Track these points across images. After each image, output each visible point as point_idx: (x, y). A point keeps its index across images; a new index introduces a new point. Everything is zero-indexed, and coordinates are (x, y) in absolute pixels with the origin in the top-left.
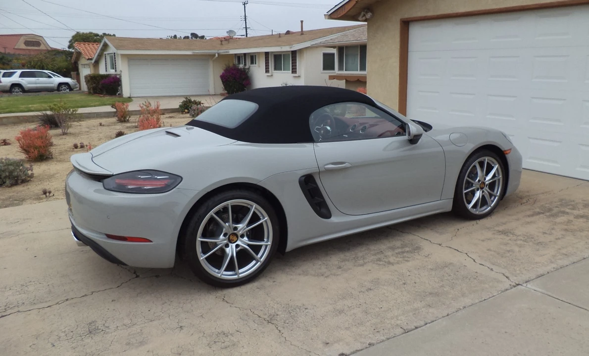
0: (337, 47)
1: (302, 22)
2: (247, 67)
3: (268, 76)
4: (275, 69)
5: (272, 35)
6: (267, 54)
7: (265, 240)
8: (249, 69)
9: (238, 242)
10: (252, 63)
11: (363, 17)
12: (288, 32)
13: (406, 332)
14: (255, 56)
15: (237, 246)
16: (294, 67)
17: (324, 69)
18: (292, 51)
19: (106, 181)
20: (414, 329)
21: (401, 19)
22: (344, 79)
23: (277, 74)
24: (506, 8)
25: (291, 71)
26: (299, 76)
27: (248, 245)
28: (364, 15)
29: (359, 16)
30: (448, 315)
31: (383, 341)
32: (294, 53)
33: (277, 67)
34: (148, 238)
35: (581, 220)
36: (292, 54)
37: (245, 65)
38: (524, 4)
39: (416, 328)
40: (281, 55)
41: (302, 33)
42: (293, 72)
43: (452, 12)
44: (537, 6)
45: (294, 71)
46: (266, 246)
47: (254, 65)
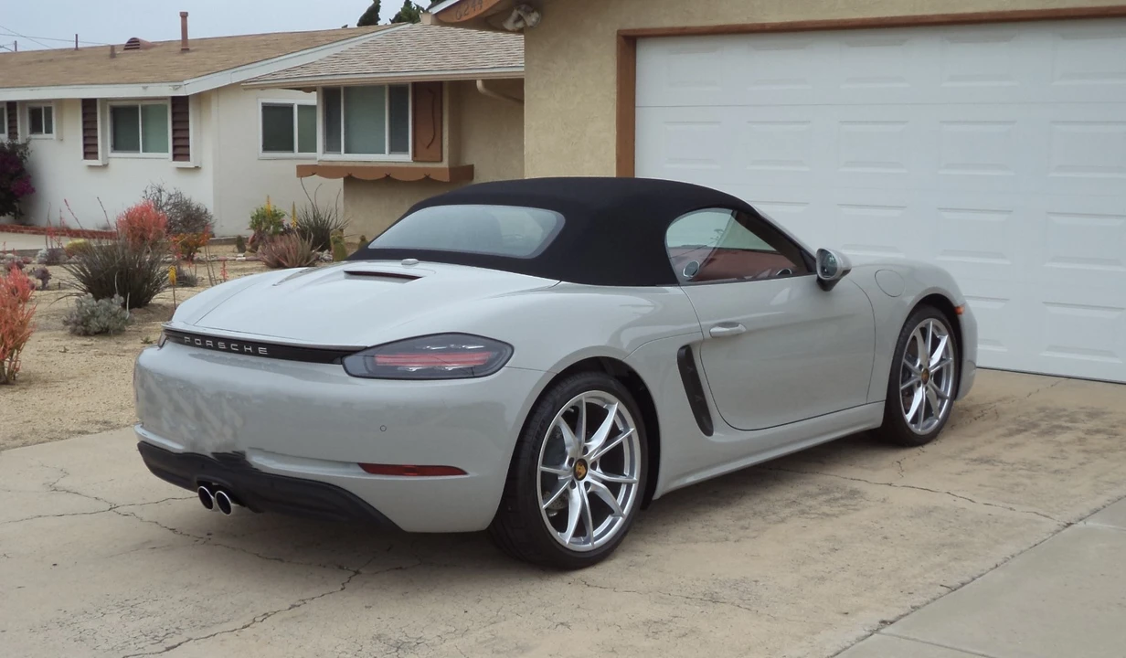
0: (320, 91)
1: (184, 16)
2: (20, 141)
3: (90, 166)
4: (116, 147)
5: (77, 49)
6: (89, 106)
7: (627, 472)
8: (25, 146)
9: (588, 478)
10: (36, 128)
11: (516, 22)
12: (134, 44)
13: (952, 589)
14: (49, 111)
15: (587, 485)
16: (180, 143)
17: (267, 147)
18: (174, 98)
19: (348, 360)
20: (961, 587)
21: (618, 31)
22: (340, 177)
23: (123, 163)
24: (879, 19)
25: (170, 154)
26: (197, 168)
27: (604, 482)
28: (520, 18)
29: (506, 19)
30: (997, 566)
31: (928, 603)
32: (180, 106)
33: (123, 142)
34: (460, 467)
35: (1099, 436)
36: (173, 106)
37: (13, 134)
38: (918, 12)
39: (963, 584)
40: (135, 108)
41: (185, 46)
42: (175, 157)
43: (750, 22)
44: (946, 19)
45: (181, 151)
46: (629, 486)
47: (44, 135)
